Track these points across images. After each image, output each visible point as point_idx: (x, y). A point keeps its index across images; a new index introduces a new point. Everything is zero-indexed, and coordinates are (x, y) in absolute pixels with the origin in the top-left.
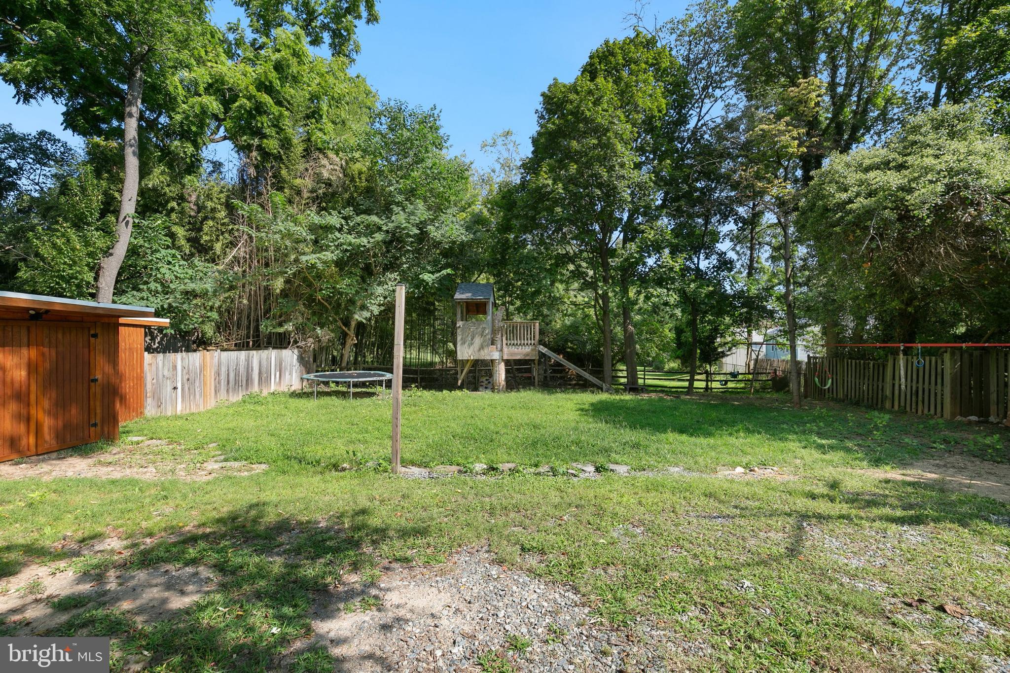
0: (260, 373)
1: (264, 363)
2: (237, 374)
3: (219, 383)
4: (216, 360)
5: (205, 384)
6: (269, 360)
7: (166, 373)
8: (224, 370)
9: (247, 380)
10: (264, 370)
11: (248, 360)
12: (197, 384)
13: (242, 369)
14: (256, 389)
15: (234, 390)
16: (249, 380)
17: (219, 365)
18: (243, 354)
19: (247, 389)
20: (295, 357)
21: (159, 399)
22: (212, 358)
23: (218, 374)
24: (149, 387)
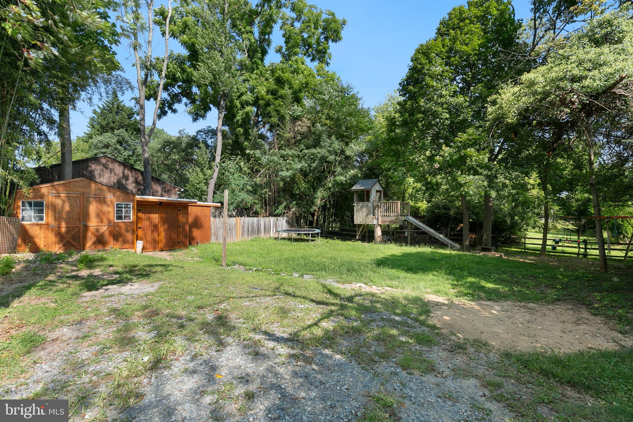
0: (265, 228)
1: (267, 223)
2: (253, 227)
3: (244, 231)
4: (242, 221)
5: (237, 231)
6: (270, 222)
7: (220, 226)
8: (246, 225)
9: (258, 231)
10: (267, 226)
11: (258, 221)
12: (234, 231)
13: (255, 226)
14: (262, 235)
15: (251, 235)
16: (259, 231)
17: (244, 223)
18: (255, 219)
19: (258, 234)
20: (285, 221)
21: (217, 236)
22: (240, 220)
23: (243, 227)
24: (213, 231)
